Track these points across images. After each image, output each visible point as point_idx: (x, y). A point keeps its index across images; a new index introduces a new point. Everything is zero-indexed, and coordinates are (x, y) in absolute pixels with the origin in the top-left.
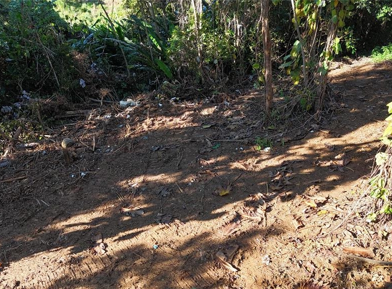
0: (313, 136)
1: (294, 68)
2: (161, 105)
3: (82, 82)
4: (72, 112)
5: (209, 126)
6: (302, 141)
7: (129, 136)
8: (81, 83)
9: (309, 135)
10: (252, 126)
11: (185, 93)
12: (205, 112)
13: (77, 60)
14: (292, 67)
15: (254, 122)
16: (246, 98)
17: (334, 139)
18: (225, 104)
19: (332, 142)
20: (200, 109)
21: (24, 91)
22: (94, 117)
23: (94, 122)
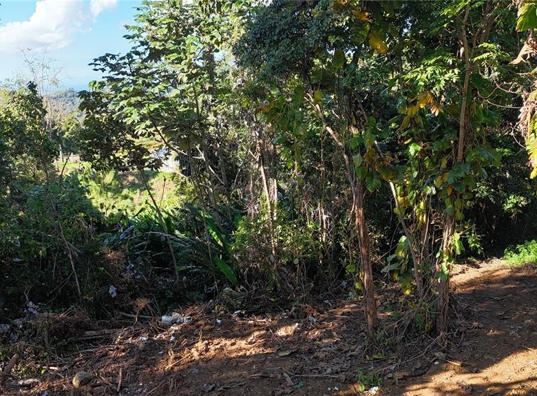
0: (439, 370)
1: (402, 272)
2: (219, 321)
3: (112, 290)
4: (94, 332)
5: (287, 353)
6: (424, 377)
7: (172, 368)
8: (110, 292)
9: (433, 368)
10: (350, 353)
11: (254, 304)
12: (282, 332)
13: (109, 260)
14: (400, 271)
15: (353, 347)
16: (339, 312)
17: (469, 375)
18: (309, 321)
19: (468, 379)
20: (275, 328)
21: (31, 303)
22: (123, 339)
23: (122, 347)
